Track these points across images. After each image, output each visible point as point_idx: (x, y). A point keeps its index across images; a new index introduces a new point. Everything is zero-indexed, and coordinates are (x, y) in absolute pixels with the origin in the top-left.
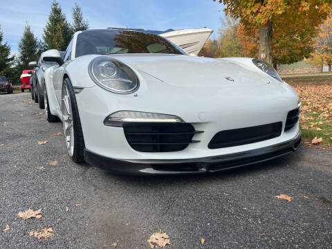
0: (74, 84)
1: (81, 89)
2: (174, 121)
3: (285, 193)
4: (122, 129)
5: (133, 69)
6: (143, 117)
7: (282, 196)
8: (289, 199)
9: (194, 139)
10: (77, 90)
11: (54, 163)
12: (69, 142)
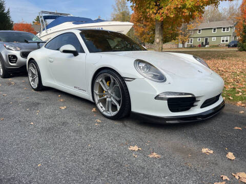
0: (123, 75)
1: (134, 79)
3: (237, 126)
4: (167, 101)
5: (158, 68)
6: (175, 95)
7: (236, 128)
8: (240, 128)
9: (195, 104)
10: (126, 79)
11: (99, 121)
12: (102, 107)
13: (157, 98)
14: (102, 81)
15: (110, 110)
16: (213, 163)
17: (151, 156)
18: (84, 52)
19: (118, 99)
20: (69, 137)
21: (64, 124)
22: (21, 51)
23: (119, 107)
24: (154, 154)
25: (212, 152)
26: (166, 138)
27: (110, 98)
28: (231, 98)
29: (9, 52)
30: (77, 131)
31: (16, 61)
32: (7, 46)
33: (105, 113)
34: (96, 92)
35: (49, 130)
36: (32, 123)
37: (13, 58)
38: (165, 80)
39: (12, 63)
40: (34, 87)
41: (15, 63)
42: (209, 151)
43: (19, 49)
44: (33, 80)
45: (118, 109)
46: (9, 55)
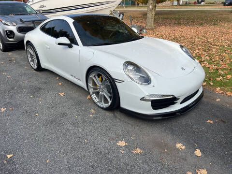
0: (114, 77)
1: (123, 81)
2: (172, 97)
4: (150, 102)
6: (158, 97)
7: (209, 121)
8: (212, 122)
9: (175, 101)
11: (93, 111)
12: (95, 98)
13: (142, 99)
14: (94, 76)
15: (103, 101)
16: (183, 159)
17: (135, 152)
18: (78, 45)
19: (109, 95)
20: (69, 130)
21: (64, 115)
22: (17, 26)
23: (110, 102)
24: (138, 149)
25: (184, 147)
26: (148, 132)
27: (103, 92)
28: (211, 83)
29: (6, 28)
30: (76, 124)
31: (14, 36)
32: (4, 22)
33: (98, 104)
34: (90, 85)
35: (52, 122)
36: (37, 114)
37: (10, 33)
38: (150, 83)
39: (10, 38)
40: (34, 68)
41: (13, 38)
42: (181, 147)
43: (15, 24)
44: (33, 61)
45: (110, 103)
46: (6, 31)
